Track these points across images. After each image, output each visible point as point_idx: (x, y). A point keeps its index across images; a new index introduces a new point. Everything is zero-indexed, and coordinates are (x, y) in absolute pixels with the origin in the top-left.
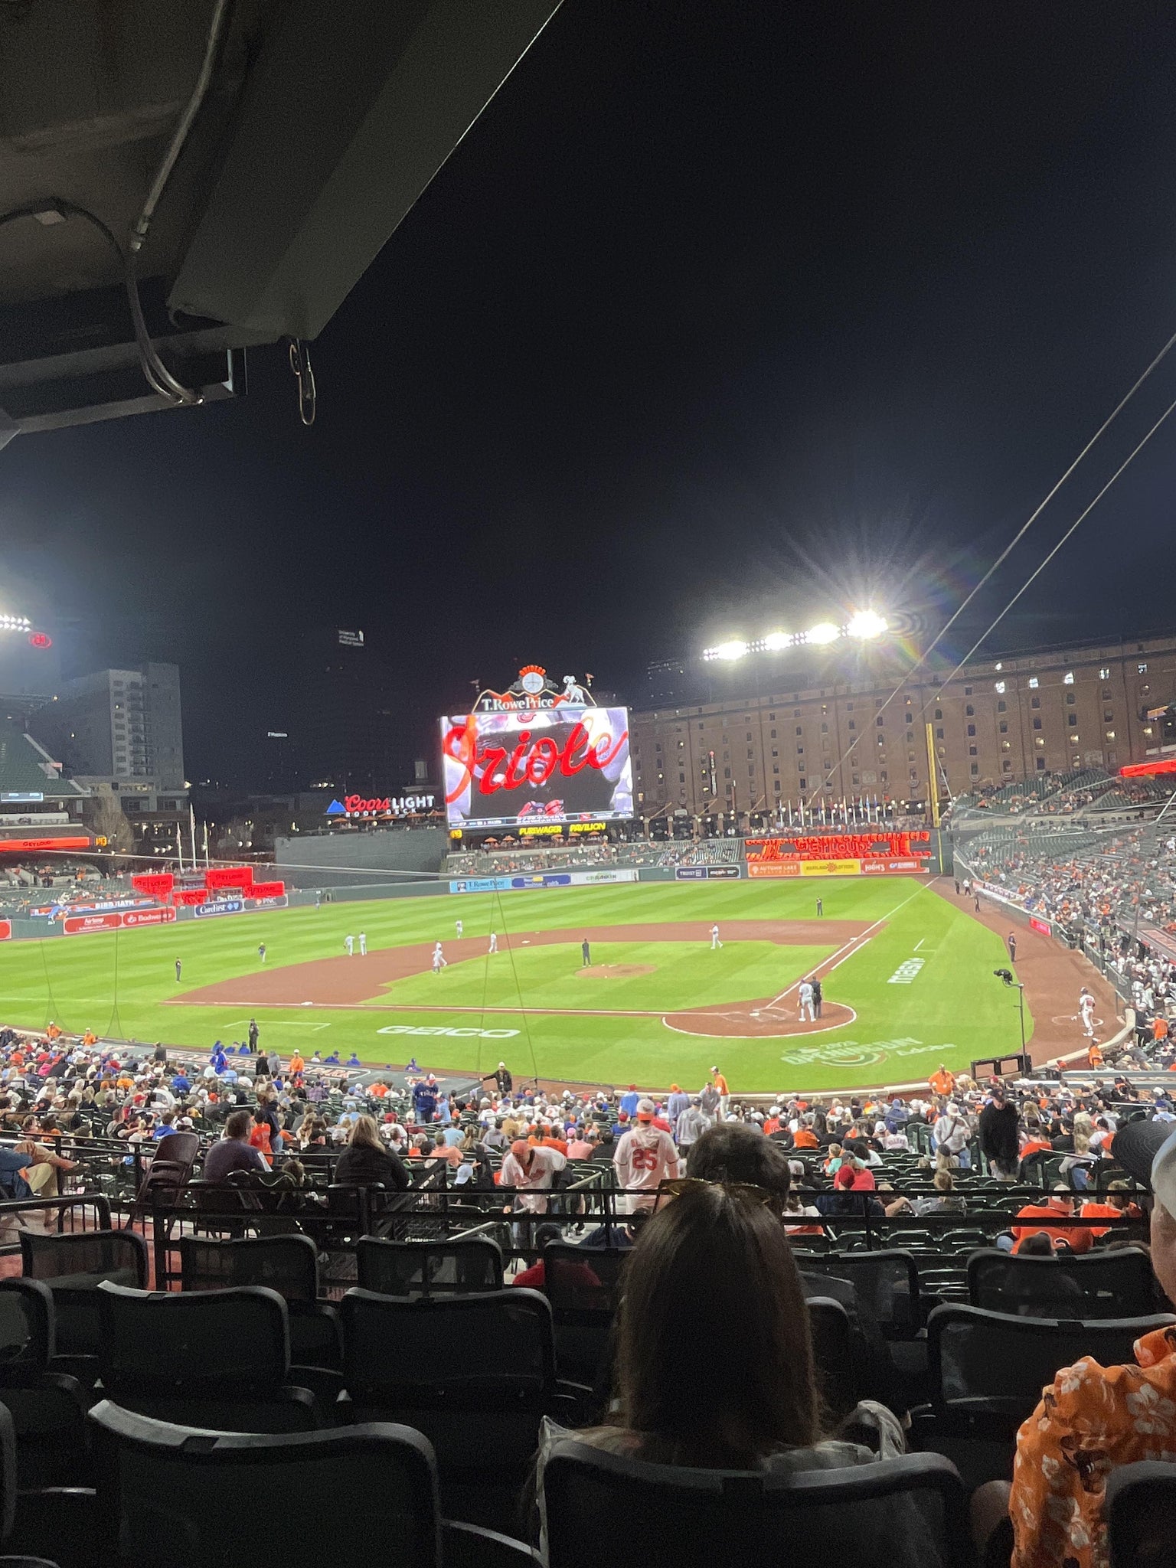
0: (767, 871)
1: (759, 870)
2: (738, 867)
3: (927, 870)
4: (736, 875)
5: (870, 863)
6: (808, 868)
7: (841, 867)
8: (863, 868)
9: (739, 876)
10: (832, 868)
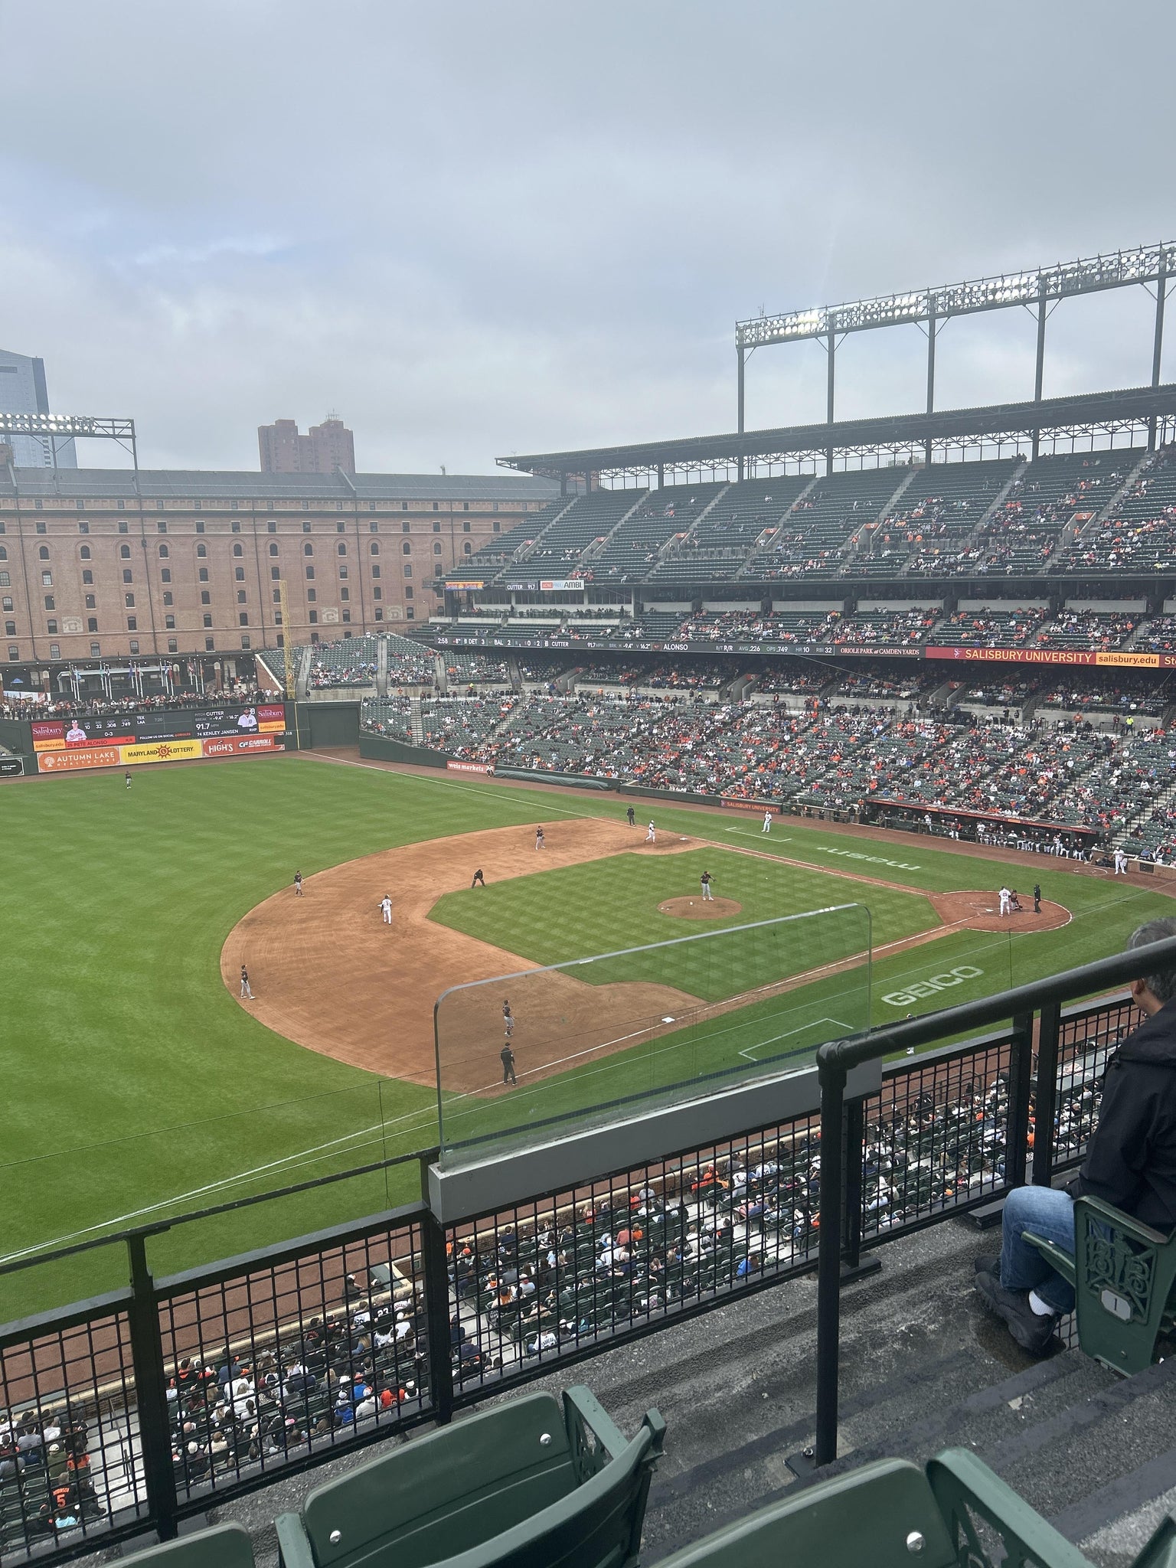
0: (69, 761)
1: (56, 762)
2: (20, 759)
3: (282, 747)
4: (16, 771)
5: (211, 743)
6: (130, 755)
7: (176, 750)
8: (205, 748)
9: (22, 773)
10: (165, 751)
